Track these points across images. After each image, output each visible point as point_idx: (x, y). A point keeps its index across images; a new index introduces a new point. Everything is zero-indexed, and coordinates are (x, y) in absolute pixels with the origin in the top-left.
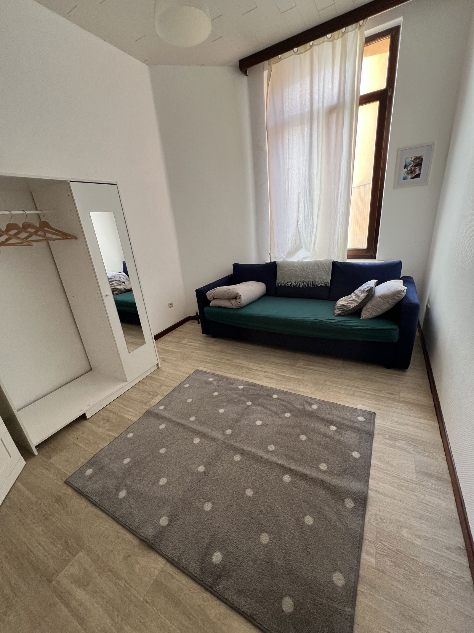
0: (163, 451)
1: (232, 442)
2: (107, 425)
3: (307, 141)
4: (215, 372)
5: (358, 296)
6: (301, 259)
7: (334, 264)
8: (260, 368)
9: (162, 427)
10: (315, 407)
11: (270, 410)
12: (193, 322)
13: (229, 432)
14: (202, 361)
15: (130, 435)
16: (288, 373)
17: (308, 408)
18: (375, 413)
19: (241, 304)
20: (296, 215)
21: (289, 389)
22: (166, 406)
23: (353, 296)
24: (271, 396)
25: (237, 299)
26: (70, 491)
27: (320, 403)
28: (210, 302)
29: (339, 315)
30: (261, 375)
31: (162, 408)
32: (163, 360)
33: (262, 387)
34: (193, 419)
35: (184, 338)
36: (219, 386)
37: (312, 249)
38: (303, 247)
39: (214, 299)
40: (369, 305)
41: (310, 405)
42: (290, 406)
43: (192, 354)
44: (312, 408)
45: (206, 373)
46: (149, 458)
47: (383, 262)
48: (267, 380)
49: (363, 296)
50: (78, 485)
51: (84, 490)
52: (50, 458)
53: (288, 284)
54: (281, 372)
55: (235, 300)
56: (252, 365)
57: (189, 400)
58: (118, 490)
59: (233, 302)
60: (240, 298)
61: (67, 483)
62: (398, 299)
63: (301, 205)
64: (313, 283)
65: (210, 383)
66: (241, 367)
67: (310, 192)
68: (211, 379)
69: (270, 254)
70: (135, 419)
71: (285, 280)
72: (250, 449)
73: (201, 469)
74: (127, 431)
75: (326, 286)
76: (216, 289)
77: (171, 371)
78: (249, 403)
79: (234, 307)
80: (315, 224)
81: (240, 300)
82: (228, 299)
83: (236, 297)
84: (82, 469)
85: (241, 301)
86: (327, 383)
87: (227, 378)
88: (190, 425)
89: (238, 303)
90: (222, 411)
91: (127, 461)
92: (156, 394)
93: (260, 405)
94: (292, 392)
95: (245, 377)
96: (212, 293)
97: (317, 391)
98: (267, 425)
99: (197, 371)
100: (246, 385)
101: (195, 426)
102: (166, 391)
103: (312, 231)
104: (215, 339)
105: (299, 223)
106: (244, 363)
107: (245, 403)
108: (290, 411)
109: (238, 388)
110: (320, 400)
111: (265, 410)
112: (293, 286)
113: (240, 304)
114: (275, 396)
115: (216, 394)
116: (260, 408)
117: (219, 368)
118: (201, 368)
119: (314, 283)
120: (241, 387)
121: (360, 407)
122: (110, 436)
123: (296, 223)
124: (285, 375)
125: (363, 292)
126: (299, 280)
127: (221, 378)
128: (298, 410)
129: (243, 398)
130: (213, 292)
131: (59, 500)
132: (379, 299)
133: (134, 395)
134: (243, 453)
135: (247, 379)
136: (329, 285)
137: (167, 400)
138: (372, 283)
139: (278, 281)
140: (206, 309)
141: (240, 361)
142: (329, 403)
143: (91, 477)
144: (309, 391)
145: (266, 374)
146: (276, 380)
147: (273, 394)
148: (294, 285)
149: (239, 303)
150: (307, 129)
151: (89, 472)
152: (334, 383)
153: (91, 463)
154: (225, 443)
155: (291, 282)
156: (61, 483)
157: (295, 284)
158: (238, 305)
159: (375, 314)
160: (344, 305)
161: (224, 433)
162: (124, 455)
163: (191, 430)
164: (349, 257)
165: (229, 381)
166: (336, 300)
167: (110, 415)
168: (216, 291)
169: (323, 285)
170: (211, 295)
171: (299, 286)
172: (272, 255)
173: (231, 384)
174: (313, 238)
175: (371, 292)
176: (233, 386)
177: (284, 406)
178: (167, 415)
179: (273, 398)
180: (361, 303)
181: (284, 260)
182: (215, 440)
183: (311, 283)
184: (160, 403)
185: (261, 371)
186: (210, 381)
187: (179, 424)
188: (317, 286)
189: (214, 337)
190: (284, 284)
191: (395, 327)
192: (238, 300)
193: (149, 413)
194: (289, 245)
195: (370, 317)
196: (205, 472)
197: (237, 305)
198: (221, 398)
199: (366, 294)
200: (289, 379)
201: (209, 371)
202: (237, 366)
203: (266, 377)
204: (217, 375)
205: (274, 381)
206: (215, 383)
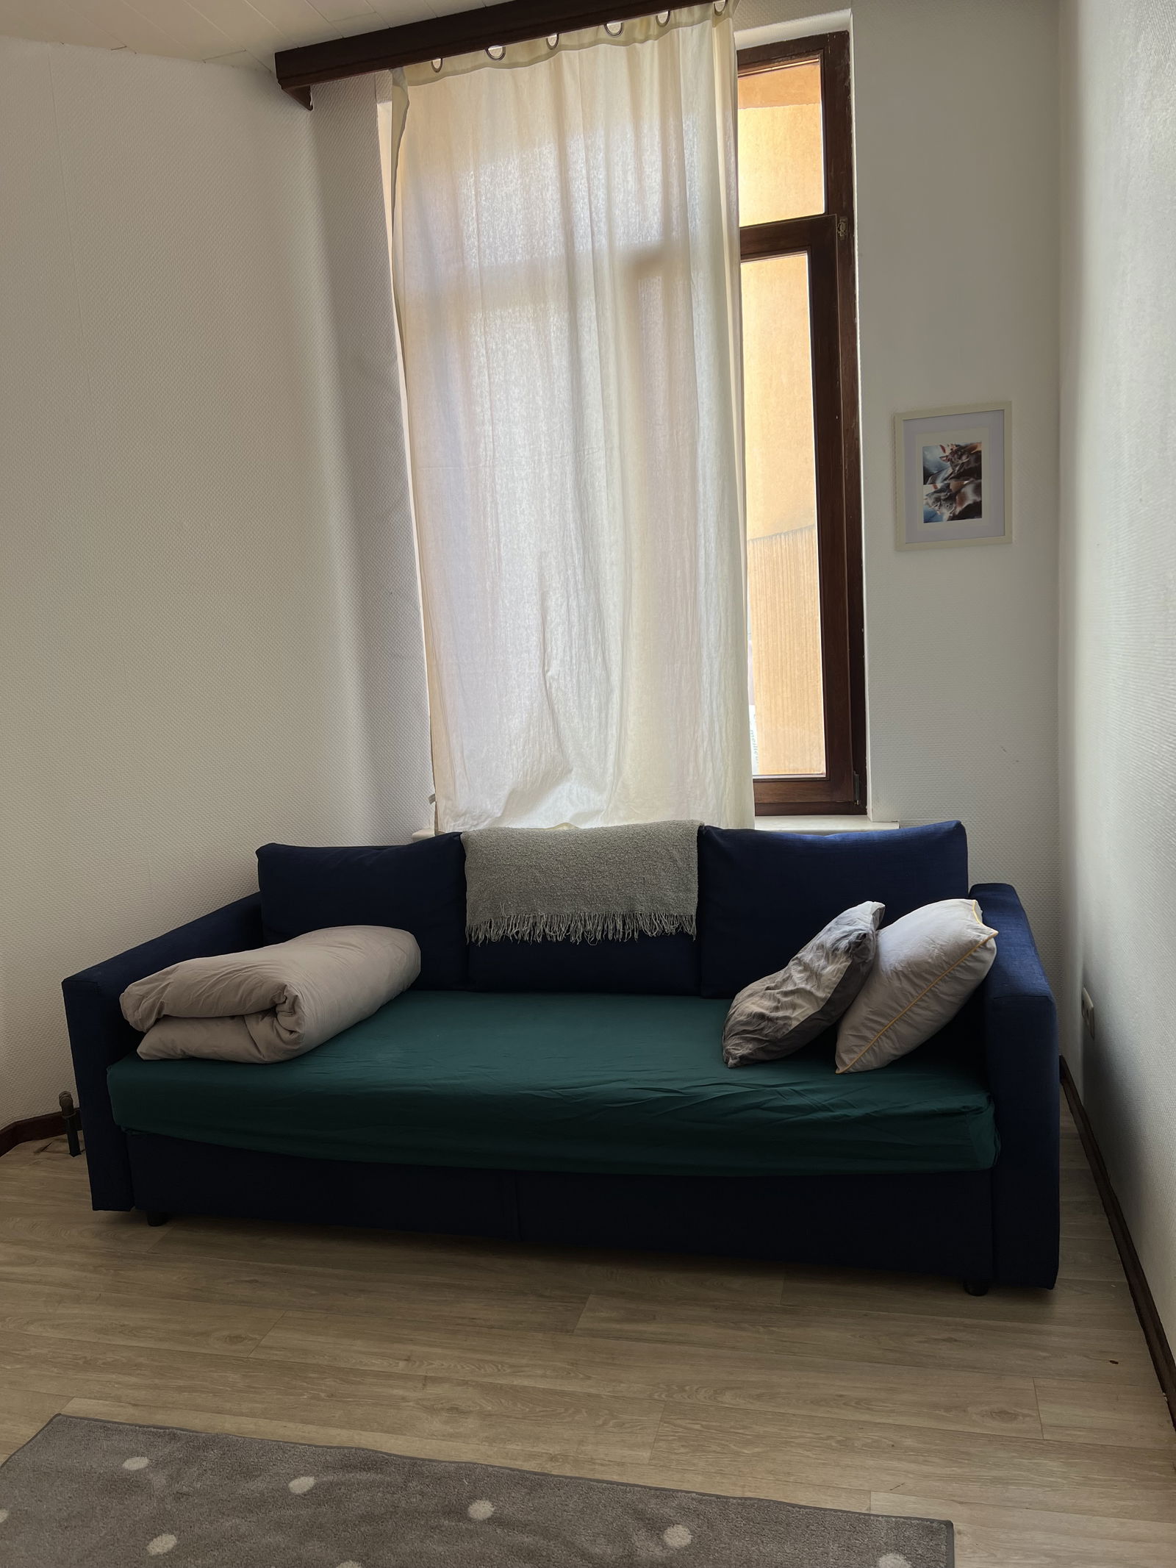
3: (560, 361)
4: (161, 1418)
5: (813, 974)
6: (566, 820)
7: (706, 837)
8: (402, 1364)
10: (678, 1536)
12: (43, 1149)
14: (88, 1365)
16: (540, 1372)
17: (645, 1547)
18: (949, 1525)
19: (300, 1037)
20: (535, 639)
21: (553, 1458)
23: (794, 975)
24: (459, 1512)
25: (279, 1016)
27: (703, 1510)
28: (140, 1036)
29: (745, 1063)
30: (404, 1399)
33: (414, 1467)
36: (179, 1496)
37: (609, 779)
38: (575, 769)
39: (162, 1019)
40: (862, 1012)
41: (657, 1527)
42: (559, 1551)
43: (33, 1329)
44: (665, 1546)
45: (107, 1427)
47: (896, 827)
48: (436, 1424)
49: (832, 971)
53: (517, 933)
54: (509, 1371)
55: (267, 1020)
59: (261, 1029)
60: (293, 1010)
62: (971, 980)
63: (555, 600)
64: (624, 924)
65: (132, 1484)
67: (586, 550)
68: (135, 1464)
69: (433, 799)
71: (504, 914)
75: (681, 934)
76: (168, 973)
79: (266, 1056)
80: (615, 678)
81: (294, 1018)
82: (233, 1017)
83: (274, 1005)
85: (298, 1024)
86: (728, 1398)
87: (228, 1445)
89: (286, 1035)
94: (568, 1471)
95: (326, 1423)
96: (148, 993)
97: (682, 1450)
99: (57, 1425)
100: (327, 1467)
103: (604, 706)
104: (159, 1232)
105: (549, 674)
106: (320, 1344)
109: (286, 1490)
110: (703, 1498)
112: (539, 940)
113: (294, 1036)
114: (481, 1509)
115: (163, 1544)
117: (180, 1389)
118: (79, 1406)
119: (628, 921)
120: (302, 1484)
121: (883, 1503)
123: (536, 670)
124: (526, 1383)
125: (832, 953)
126: (567, 911)
127: (196, 1446)
129: (314, 1548)
130: (158, 986)
132: (896, 983)
135: (333, 1431)
136: (692, 930)
138: (862, 915)
139: (472, 921)
140: (117, 1074)
141: (296, 1338)
142: (744, 1502)
144: (645, 1454)
145: (433, 1391)
146: (485, 1416)
147: (473, 1498)
148: (545, 936)
149: (292, 1032)
150: (556, 322)
152: (759, 1397)
155: (531, 921)
157: (547, 930)
158: (284, 1042)
159: (890, 1049)
160: (762, 1017)
164: (763, 809)
165: (239, 1459)
166: (729, 994)
168: (172, 978)
169: (670, 929)
170: (146, 1004)
171: (568, 937)
172: (442, 803)
173: (249, 1474)
174: (613, 731)
175: (862, 952)
176: (258, 1485)
179: (470, 1520)
180: (830, 1002)
181: (496, 826)
183: (620, 926)
185: (404, 1377)
186: (128, 1472)
188: (642, 933)
189: (157, 1219)
190: (501, 932)
191: (975, 1099)
192: (285, 1020)
194: (515, 762)
195: (872, 1062)
197: (282, 1045)
199: (843, 964)
201: (124, 1414)
202: (282, 1369)
203: (431, 1410)
204: (171, 1435)
205: (471, 1424)
206: (159, 1480)
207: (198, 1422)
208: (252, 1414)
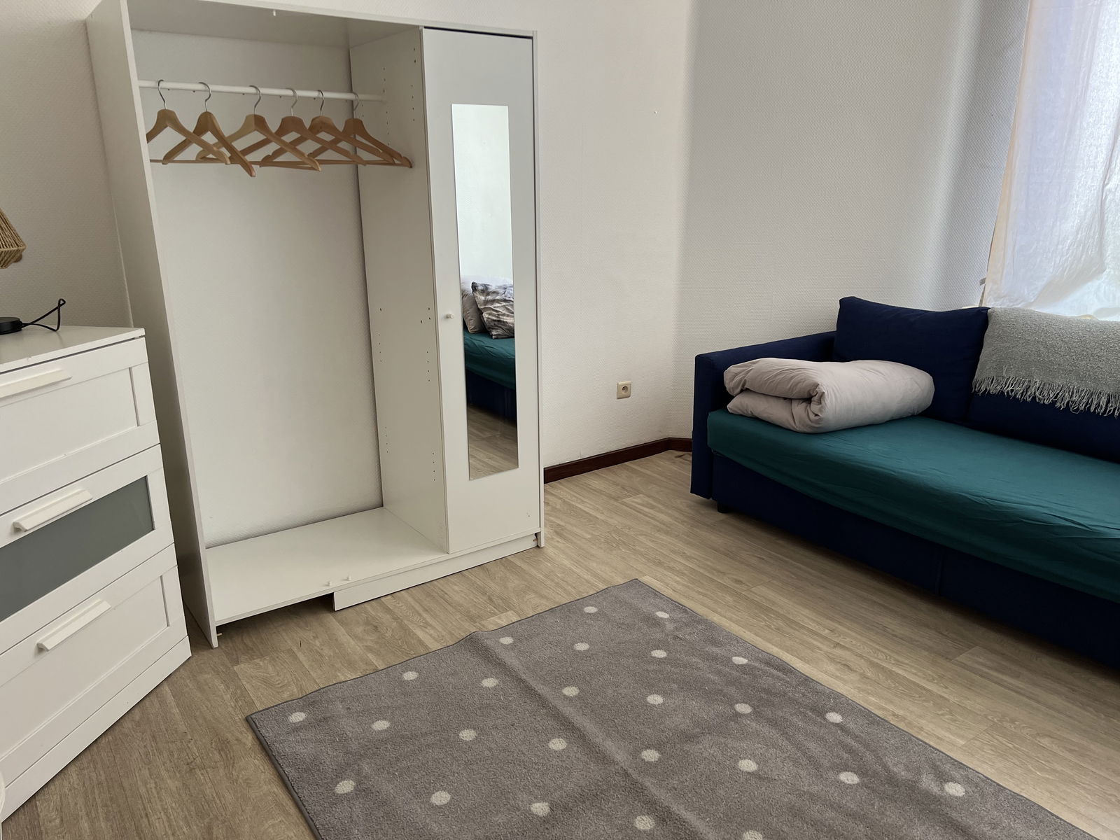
0: (467, 735)
1: (648, 782)
2: (371, 639)
4: (684, 601)
8: (827, 631)
9: (489, 683)
10: (955, 790)
11: (799, 747)
12: (680, 456)
13: (651, 755)
14: (660, 564)
15: (410, 676)
16: (914, 671)
17: (928, 782)
19: (821, 419)
20: (1102, 157)
21: (894, 715)
22: (519, 640)
24: (822, 713)
25: (812, 404)
26: (249, 739)
27: (980, 785)
28: (732, 397)
30: (818, 648)
31: (507, 640)
32: (559, 532)
33: (806, 680)
34: (571, 691)
35: (637, 492)
36: (676, 638)
38: (1108, 270)
39: (745, 390)
41: (943, 778)
42: (869, 757)
43: (641, 538)
44: (942, 789)
45: (656, 594)
46: (430, 739)
48: (831, 668)
50: (268, 734)
51: (277, 747)
52: (237, 663)
53: (1012, 391)
54: (893, 662)
55: (804, 404)
56: (804, 616)
57: (582, 647)
58: (340, 776)
59: (799, 409)
60: (820, 402)
61: (248, 720)
65: (658, 623)
66: (767, 611)
68: (662, 615)
69: (983, 282)
70: (434, 646)
71: (1004, 374)
72: (689, 816)
73: (540, 808)
74: (406, 665)
76: (754, 363)
77: (567, 563)
78: (743, 708)
79: (798, 427)
81: (820, 406)
82: (785, 399)
83: (810, 396)
84: (287, 707)
85: (820, 410)
86: (1045, 742)
87: (711, 626)
88: (558, 703)
89: (812, 416)
90: (655, 699)
91: (381, 725)
92: (506, 606)
93: (773, 723)
94: (902, 725)
95: (769, 641)
96: (740, 373)
97: (989, 752)
98: (770, 780)
99: (635, 583)
100: (757, 659)
101: (568, 711)
102: (534, 604)
104: (722, 516)
105: (1108, 187)
106: (785, 603)
107: (732, 702)
108: (861, 772)
109: (730, 659)
110: (987, 780)
111: (783, 742)
112: (1029, 400)
113: (817, 418)
114: (835, 717)
115: (660, 654)
116: (768, 731)
117: (699, 593)
118: (646, 579)
120: (740, 660)
122: (368, 663)
123: (1097, 183)
124: (900, 672)
126: (1059, 382)
127: (695, 620)
128: (892, 780)
129: (732, 690)
130: (744, 370)
131: (223, 746)
133: (457, 592)
134: (664, 816)
135: (770, 646)
137: (525, 629)
139: (979, 375)
140: (714, 417)
141: (771, 594)
142: (1015, 796)
143: (297, 728)
144: (962, 742)
145: (838, 651)
146: (864, 677)
147: (833, 710)
148: (1034, 398)
149: (816, 415)
151: (298, 717)
153: (309, 701)
154: (626, 774)
155: (1026, 384)
156: (239, 717)
157: (1037, 394)
158: (810, 420)
161: (636, 753)
162: (380, 714)
163: (557, 716)
165: (713, 634)
167: (385, 618)
168: (754, 367)
170: (737, 379)
171: (1054, 403)
172: (989, 285)
173: (715, 642)
176: (717, 651)
177: (851, 751)
178: (512, 660)
179: (825, 719)
182: (604, 759)
184: (504, 630)
185: (825, 638)
186: (657, 617)
187: (530, 690)
189: (723, 508)
190: (999, 388)
192: (814, 407)
193: (473, 644)
196: (544, 820)
197: (810, 423)
198: (668, 668)
200: (912, 691)
201: (668, 592)
202: (759, 606)
203: (833, 660)
204: (684, 609)
205: (853, 677)
206: (670, 627)
207: (701, 610)
208: (730, 619)
